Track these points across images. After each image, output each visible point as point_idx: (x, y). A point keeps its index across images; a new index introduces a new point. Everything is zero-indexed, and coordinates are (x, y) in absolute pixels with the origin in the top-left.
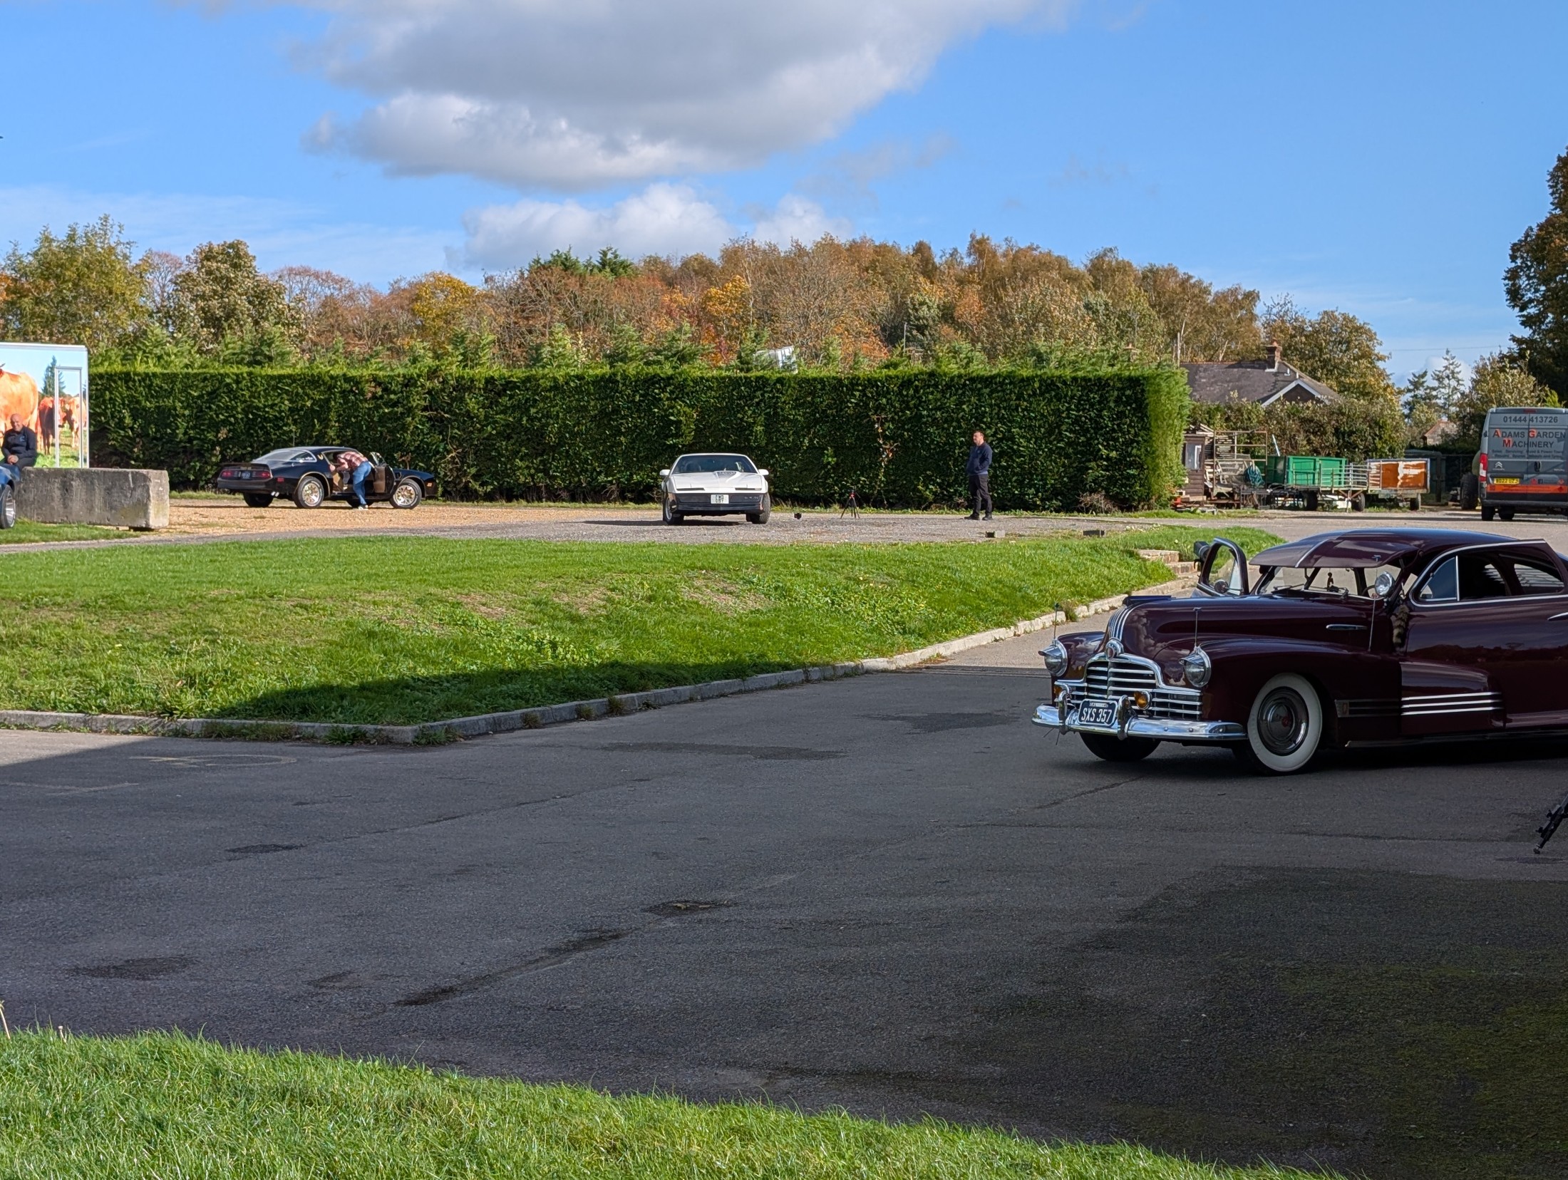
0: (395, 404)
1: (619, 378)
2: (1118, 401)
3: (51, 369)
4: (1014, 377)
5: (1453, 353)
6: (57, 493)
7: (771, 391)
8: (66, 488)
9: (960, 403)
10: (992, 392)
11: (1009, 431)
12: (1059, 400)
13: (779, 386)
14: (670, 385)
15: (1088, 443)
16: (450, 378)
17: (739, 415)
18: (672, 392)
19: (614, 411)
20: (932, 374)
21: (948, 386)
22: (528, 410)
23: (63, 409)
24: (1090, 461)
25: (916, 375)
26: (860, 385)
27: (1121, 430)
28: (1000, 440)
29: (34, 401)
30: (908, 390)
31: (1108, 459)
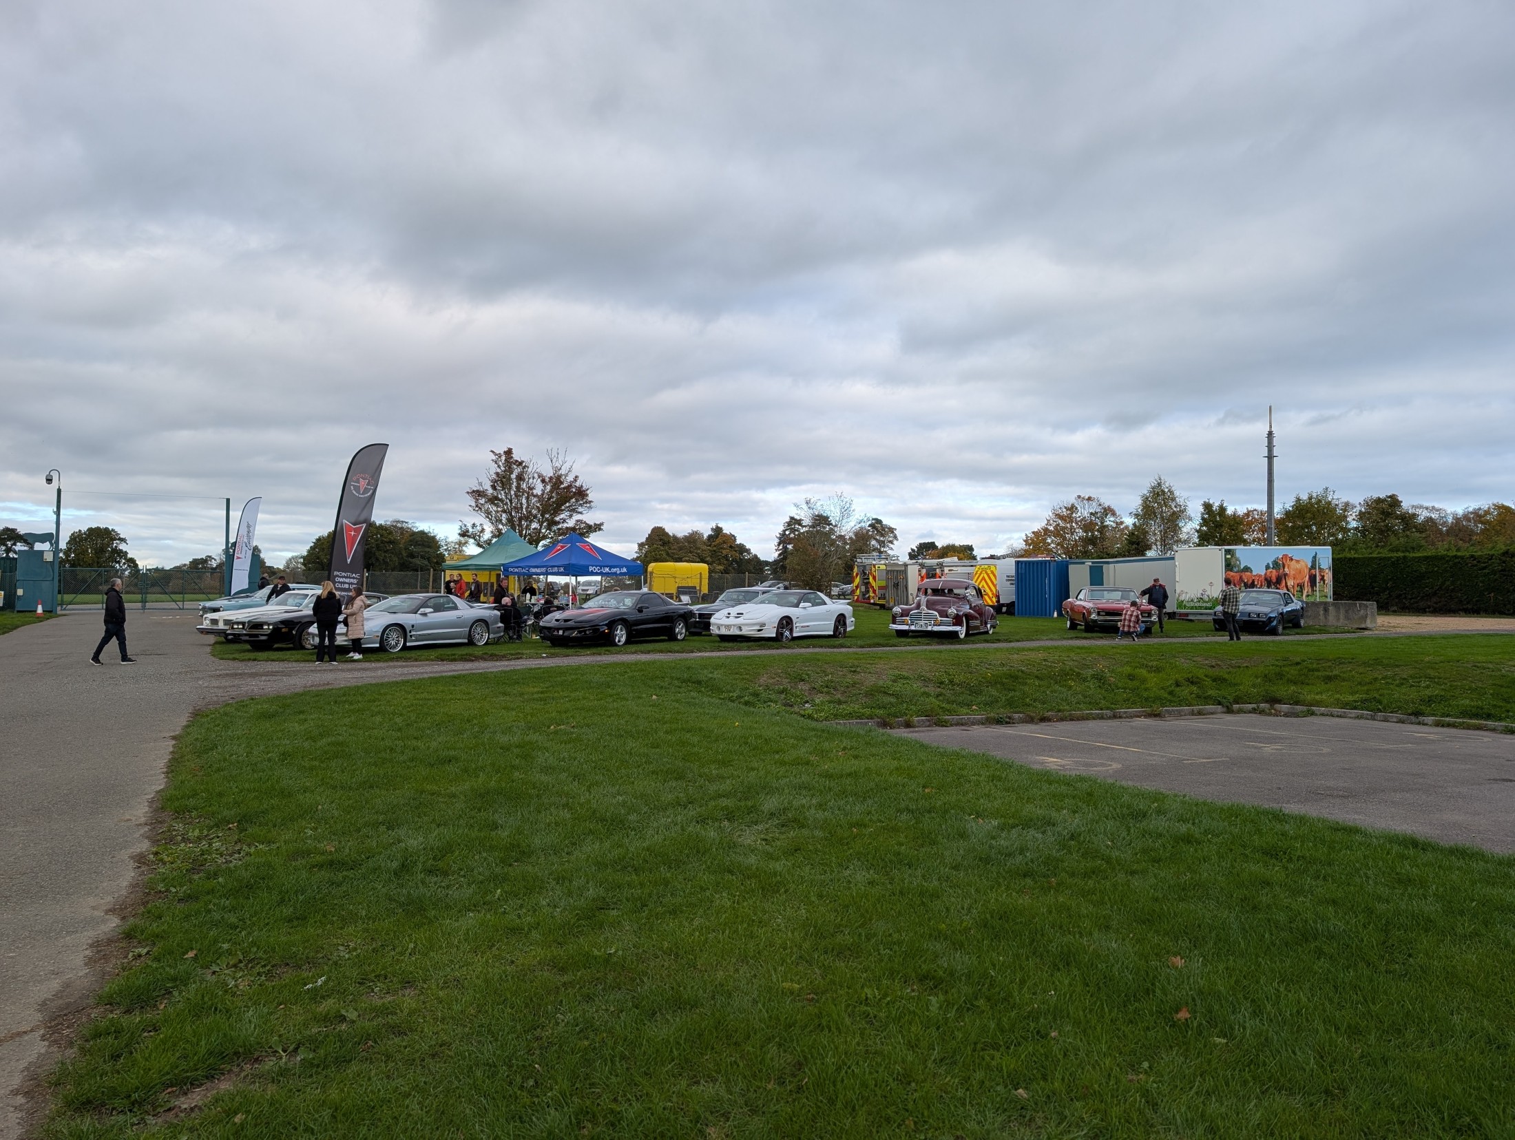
3: (1315, 557)
6: (1322, 612)
8: (1326, 610)
23: (1320, 575)
29: (1306, 571)
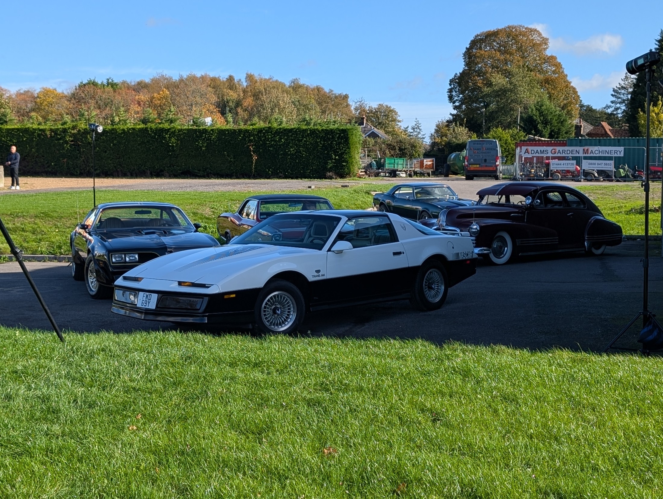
0: (60, 139)
1: (149, 129)
2: (338, 138)
4: (300, 129)
5: (418, 120)
7: (209, 134)
9: (280, 139)
10: (292, 135)
11: (299, 149)
12: (317, 137)
13: (211, 132)
14: (169, 132)
15: (328, 154)
16: (81, 129)
17: (197, 143)
18: (170, 135)
19: (147, 141)
20: (269, 128)
21: (276, 132)
22: (113, 141)
24: (329, 160)
25: (264, 128)
26: (242, 132)
27: (339, 148)
28: (296, 152)
30: (261, 134)
31: (335, 159)
